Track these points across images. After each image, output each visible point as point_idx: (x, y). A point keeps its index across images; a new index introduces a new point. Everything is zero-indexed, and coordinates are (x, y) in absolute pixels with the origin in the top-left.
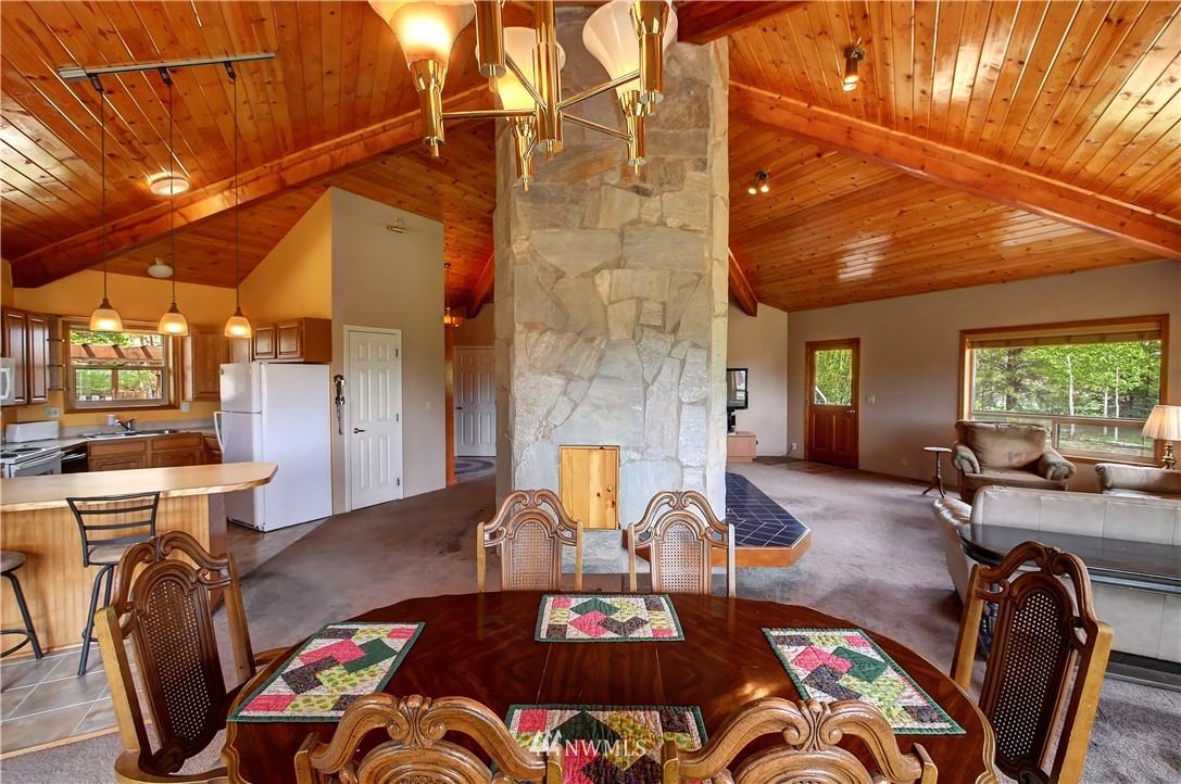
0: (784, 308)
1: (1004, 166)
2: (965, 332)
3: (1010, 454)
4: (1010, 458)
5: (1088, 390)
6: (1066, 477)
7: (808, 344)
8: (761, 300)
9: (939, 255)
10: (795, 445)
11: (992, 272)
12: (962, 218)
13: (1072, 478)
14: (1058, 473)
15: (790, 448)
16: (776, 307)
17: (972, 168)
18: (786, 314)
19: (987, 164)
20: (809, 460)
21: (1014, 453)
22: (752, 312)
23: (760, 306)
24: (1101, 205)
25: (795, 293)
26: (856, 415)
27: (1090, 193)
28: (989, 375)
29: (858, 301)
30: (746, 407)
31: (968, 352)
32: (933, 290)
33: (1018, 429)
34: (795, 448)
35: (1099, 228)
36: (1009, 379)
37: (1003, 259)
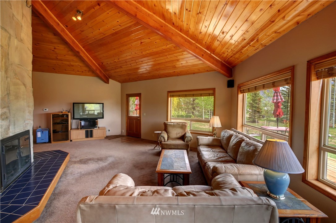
0: (119, 81)
1: (167, 24)
2: (169, 92)
3: (177, 133)
4: (177, 135)
5: (207, 110)
6: (190, 141)
7: (127, 95)
8: (110, 78)
9: (159, 64)
10: (123, 130)
11: (174, 72)
12: (161, 48)
13: (191, 141)
14: (188, 140)
15: (122, 132)
16: (116, 81)
17: (156, 22)
18: (120, 84)
19: (161, 21)
20: (128, 136)
21: (178, 133)
22: (107, 82)
23: (110, 80)
24: (197, 47)
25: (120, 75)
26: (140, 119)
27: (194, 42)
28: (188, 106)
29: (140, 80)
30: (103, 118)
31: (169, 99)
32: (160, 78)
33: (179, 124)
34: (123, 132)
35: (197, 56)
36: (192, 107)
37: (176, 67)
